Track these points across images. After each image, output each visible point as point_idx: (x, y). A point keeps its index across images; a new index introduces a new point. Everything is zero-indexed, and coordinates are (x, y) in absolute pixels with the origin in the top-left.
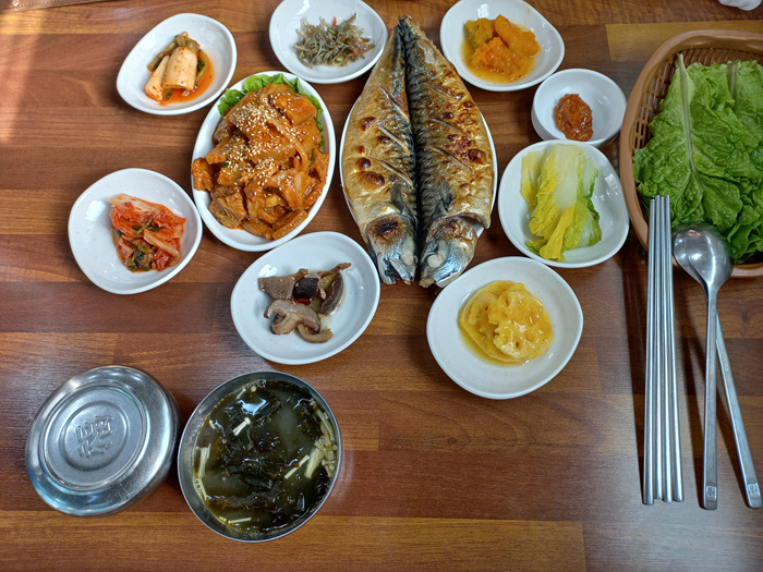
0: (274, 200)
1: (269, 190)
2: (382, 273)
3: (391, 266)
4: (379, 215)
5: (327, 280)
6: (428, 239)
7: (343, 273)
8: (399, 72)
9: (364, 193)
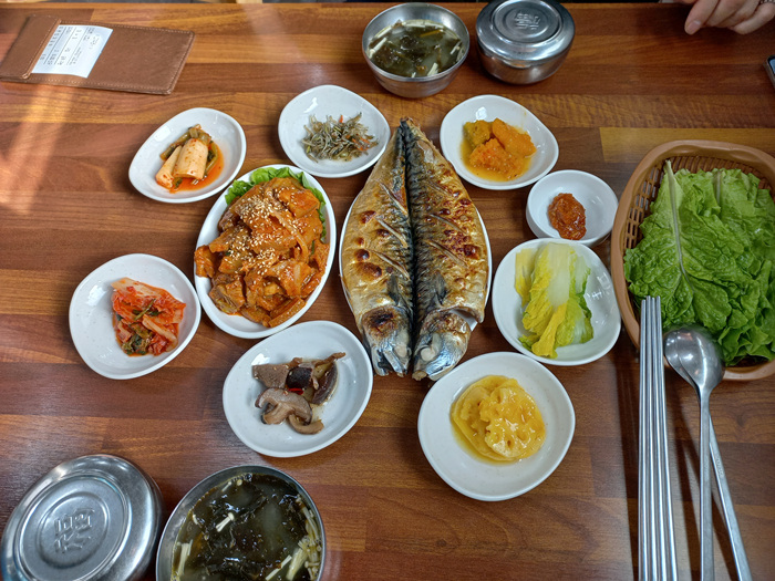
0: (273, 289)
1: (269, 279)
2: (376, 364)
3: (384, 358)
4: (375, 306)
5: (321, 369)
6: (422, 332)
7: (338, 362)
8: (400, 170)
9: (361, 284)
